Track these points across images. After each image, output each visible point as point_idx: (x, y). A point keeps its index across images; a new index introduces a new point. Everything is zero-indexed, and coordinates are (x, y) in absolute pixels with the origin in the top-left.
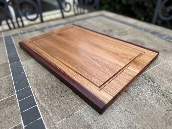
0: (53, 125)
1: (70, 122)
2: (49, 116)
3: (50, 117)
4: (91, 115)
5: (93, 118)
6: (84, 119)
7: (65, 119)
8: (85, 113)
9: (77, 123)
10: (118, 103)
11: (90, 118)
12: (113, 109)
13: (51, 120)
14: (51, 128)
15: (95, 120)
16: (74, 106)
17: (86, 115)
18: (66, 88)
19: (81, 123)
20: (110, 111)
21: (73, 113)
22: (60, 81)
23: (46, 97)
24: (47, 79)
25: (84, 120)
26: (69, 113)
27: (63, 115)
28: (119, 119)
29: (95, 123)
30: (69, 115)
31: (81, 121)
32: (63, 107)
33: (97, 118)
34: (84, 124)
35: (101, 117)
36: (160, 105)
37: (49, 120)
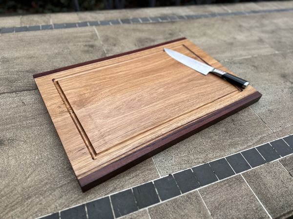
7: (266, 125)
13: (270, 135)
16: (252, 117)
18: (228, 119)
21: (260, 119)
22: (216, 124)
26: (260, 122)
27: (262, 126)
31: (266, 114)
32: (254, 125)
33: (261, 104)
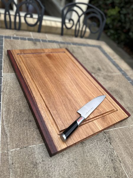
0: (6, 151)
1: (22, 153)
2: (7, 140)
3: (7, 142)
4: (42, 154)
5: (43, 158)
6: (34, 155)
7: (19, 149)
8: (38, 150)
9: (27, 157)
10: (70, 152)
11: (40, 156)
12: (63, 156)
13: (6, 145)
14: (4, 152)
15: (44, 160)
16: (31, 139)
17: (38, 153)
18: (32, 118)
19: (31, 158)
20: (60, 157)
21: (28, 146)
22: (29, 108)
23: (11, 120)
24: (19, 101)
25: (34, 157)
26: (24, 145)
27: (19, 144)
28: (64, 167)
29: (42, 163)
30: (24, 147)
31: (31, 156)
32: (21, 136)
33: (46, 159)
34: (33, 160)
35: (49, 160)
36: (105, 168)
37: (5, 144)
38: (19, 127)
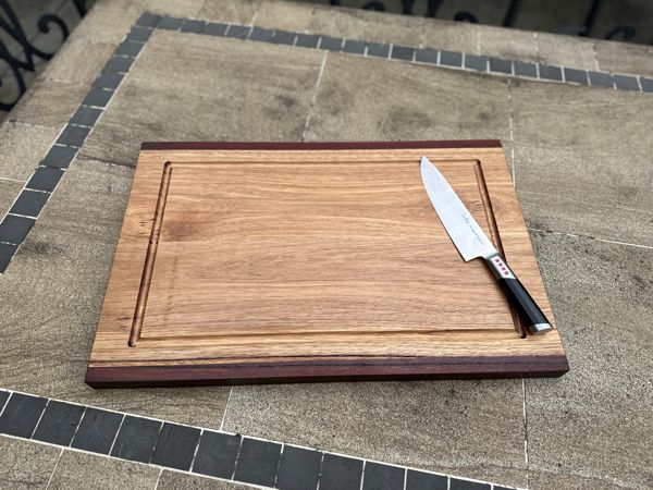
0: (526, 473)
1: (538, 439)
2: (499, 467)
3: (504, 468)
4: (549, 393)
5: (557, 395)
6: (548, 411)
7: (526, 442)
8: (537, 399)
9: (551, 428)
11: (552, 399)
13: (511, 471)
15: (562, 394)
17: (544, 401)
18: (444, 386)
19: (554, 422)
21: (523, 420)
23: (438, 443)
25: (551, 413)
26: (518, 427)
27: (513, 440)
28: (585, 357)
29: (567, 399)
30: (523, 430)
31: (549, 418)
32: (493, 428)
33: (562, 388)
34: (558, 418)
37: (509, 474)
38: (465, 429)
